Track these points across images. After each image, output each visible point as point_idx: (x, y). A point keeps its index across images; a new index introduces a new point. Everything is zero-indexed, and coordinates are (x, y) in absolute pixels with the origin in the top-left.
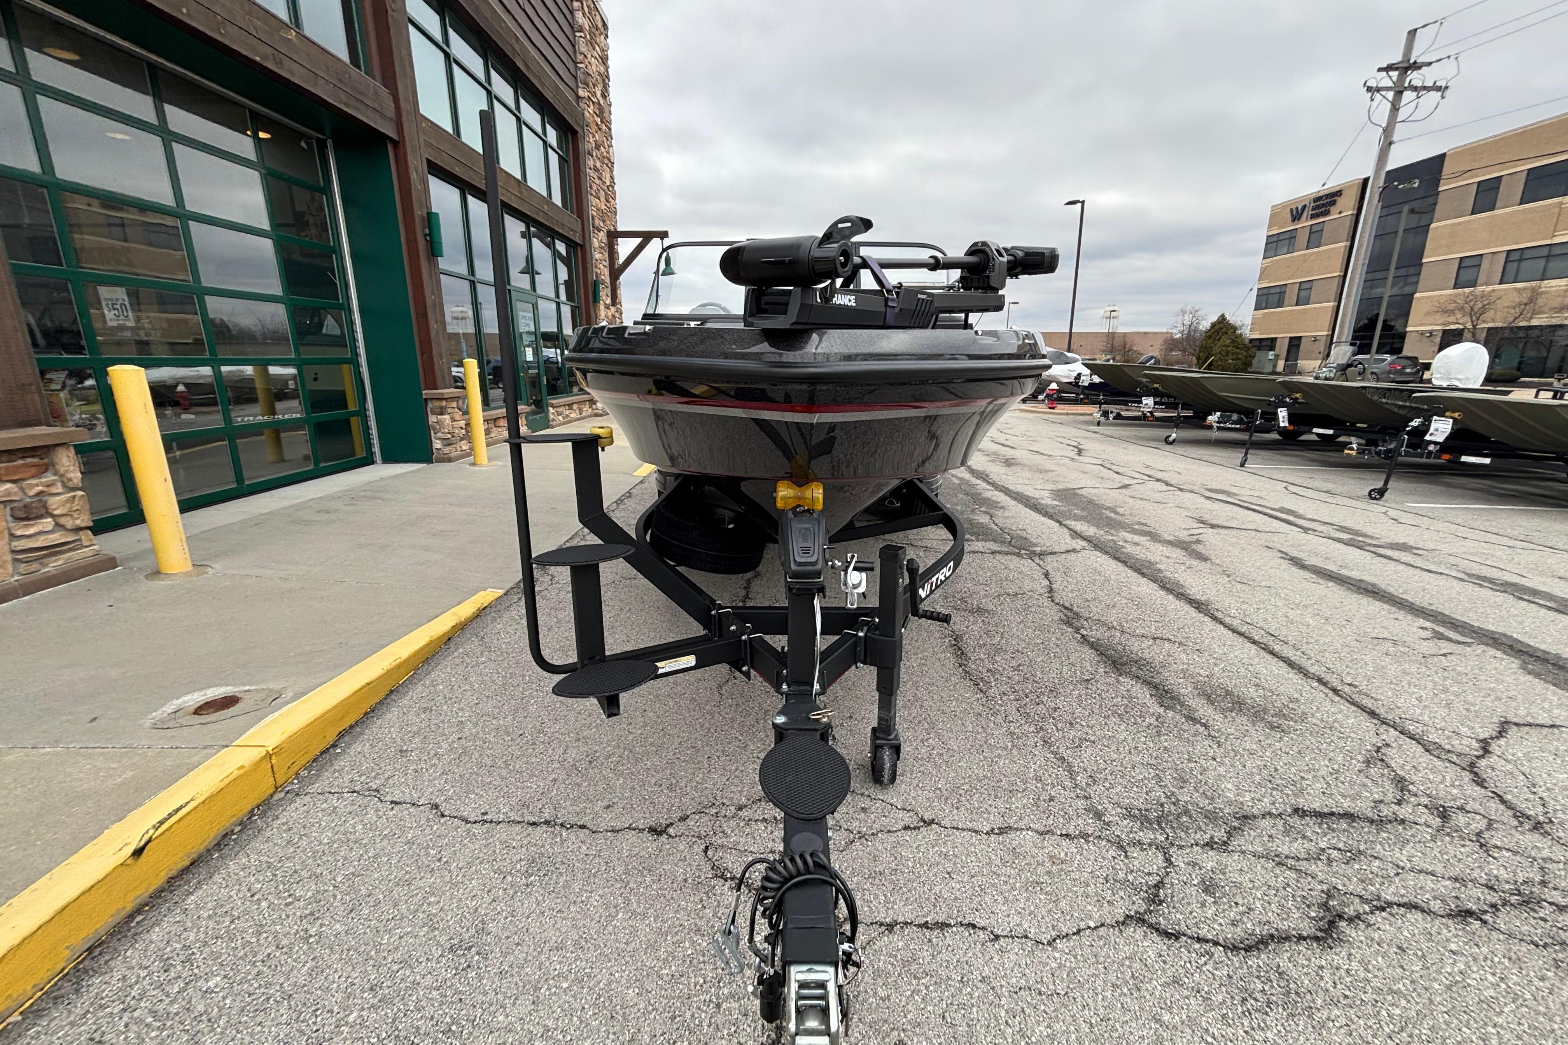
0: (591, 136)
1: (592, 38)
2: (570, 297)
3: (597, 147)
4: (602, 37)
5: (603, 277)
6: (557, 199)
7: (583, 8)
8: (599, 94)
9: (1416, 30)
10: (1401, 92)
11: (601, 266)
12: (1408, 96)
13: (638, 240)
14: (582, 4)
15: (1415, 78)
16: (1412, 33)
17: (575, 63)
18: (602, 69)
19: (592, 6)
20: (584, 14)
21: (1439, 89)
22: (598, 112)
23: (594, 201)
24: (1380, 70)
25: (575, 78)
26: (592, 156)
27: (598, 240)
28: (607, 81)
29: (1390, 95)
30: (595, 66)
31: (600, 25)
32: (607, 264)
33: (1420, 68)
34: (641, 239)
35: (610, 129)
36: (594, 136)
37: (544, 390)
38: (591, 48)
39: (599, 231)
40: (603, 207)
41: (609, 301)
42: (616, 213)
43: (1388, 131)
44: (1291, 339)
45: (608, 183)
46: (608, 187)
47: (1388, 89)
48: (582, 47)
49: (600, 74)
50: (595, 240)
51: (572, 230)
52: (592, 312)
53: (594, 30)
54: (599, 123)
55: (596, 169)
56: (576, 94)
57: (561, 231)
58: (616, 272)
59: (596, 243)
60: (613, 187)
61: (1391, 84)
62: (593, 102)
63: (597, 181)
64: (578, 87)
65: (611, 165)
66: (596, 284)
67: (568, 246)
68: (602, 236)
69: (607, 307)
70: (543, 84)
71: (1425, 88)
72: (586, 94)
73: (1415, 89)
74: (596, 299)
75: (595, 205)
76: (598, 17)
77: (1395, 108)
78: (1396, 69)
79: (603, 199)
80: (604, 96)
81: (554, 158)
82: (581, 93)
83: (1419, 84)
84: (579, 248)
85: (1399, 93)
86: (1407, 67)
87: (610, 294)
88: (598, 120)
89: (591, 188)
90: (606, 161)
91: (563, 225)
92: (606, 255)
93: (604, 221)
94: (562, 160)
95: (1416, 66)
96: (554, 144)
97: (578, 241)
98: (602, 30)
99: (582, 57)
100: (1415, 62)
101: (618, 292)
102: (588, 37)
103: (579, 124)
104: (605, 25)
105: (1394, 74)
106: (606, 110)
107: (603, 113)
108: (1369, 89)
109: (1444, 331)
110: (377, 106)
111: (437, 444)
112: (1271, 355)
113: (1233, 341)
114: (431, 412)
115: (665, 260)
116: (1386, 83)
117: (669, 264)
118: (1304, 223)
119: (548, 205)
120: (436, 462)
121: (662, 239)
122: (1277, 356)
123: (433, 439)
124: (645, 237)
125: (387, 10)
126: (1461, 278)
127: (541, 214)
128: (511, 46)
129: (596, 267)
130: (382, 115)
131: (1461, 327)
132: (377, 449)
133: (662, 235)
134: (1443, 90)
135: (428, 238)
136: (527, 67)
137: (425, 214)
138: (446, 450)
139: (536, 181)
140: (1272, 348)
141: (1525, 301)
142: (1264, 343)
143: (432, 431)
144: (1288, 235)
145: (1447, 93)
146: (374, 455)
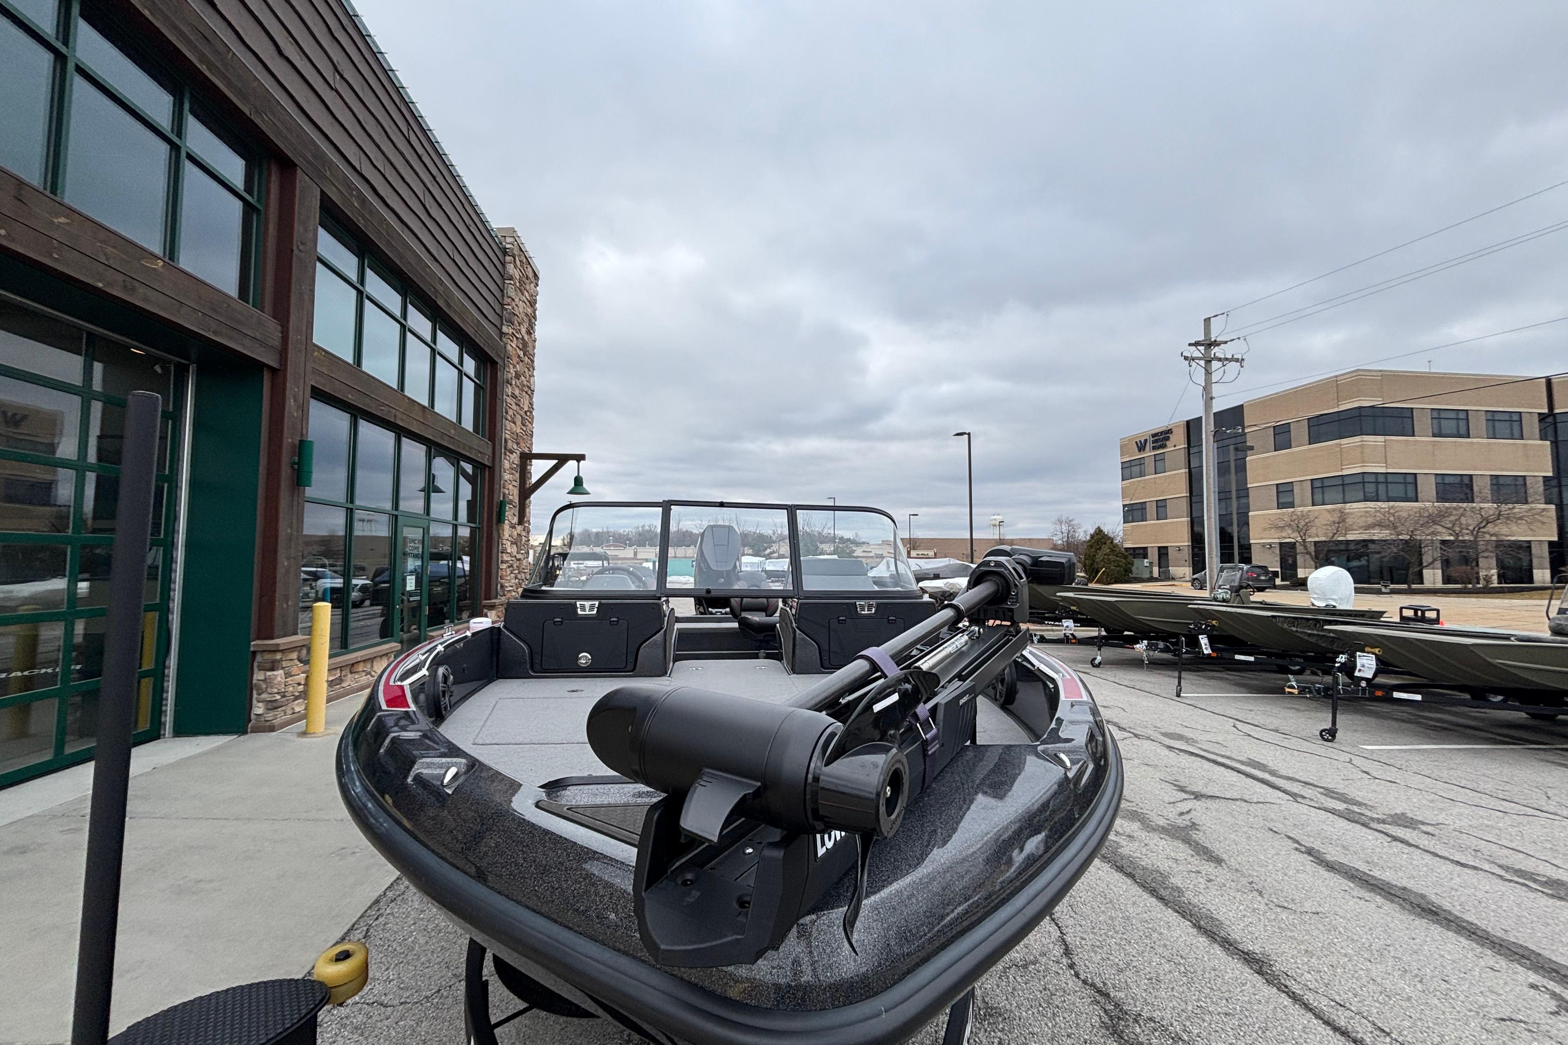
0: (511, 366)
1: (521, 285)
2: (471, 517)
3: (518, 376)
4: (532, 285)
5: (511, 497)
6: (468, 423)
7: (515, 262)
8: (523, 331)
9: (1209, 318)
10: (1210, 361)
11: (511, 487)
12: (1215, 365)
13: (555, 462)
14: (515, 259)
15: (1217, 351)
16: (1207, 321)
17: (502, 305)
18: (529, 311)
19: (525, 260)
20: (516, 266)
21: (1237, 360)
22: (521, 346)
23: (509, 425)
24: (1190, 345)
25: (501, 317)
26: (511, 385)
27: (510, 461)
28: (533, 320)
29: (1202, 363)
30: (521, 308)
31: (531, 275)
32: (517, 484)
33: (1219, 345)
34: (556, 461)
35: (533, 361)
36: (515, 367)
37: (424, 621)
38: (519, 293)
39: (511, 452)
40: (519, 431)
41: (515, 520)
42: (532, 436)
43: (1207, 389)
44: (1159, 548)
45: (526, 409)
46: (526, 412)
47: (1200, 359)
48: (511, 291)
49: (527, 315)
50: (506, 462)
51: (481, 453)
52: (495, 533)
53: (524, 279)
54: (522, 355)
55: (514, 396)
56: (500, 330)
57: (468, 454)
58: (526, 492)
59: (506, 464)
60: (531, 412)
61: (1201, 355)
62: (517, 338)
63: (514, 407)
64: (502, 324)
65: (530, 392)
66: (502, 505)
67: (475, 468)
68: (515, 458)
69: (513, 527)
70: (464, 320)
71: (1227, 359)
72: (511, 331)
73: (1220, 360)
74: (500, 519)
75: (509, 429)
76: (530, 269)
77: (1208, 373)
78: (1203, 345)
79: (519, 423)
80: (529, 333)
81: (469, 387)
82: (505, 329)
83: (1222, 356)
84: (487, 469)
85: (1208, 362)
86: (1210, 344)
87: (517, 514)
88: (521, 353)
89: (507, 413)
90: (526, 389)
91: (471, 448)
92: (518, 475)
93: (518, 444)
94: (478, 389)
95: (1216, 344)
96: (472, 373)
97: (487, 463)
98: (533, 279)
99: (509, 300)
100: (1215, 341)
101: (527, 510)
102: (518, 284)
103: (499, 356)
104: (536, 276)
105: (1202, 348)
106: (530, 344)
107: (527, 348)
108: (1186, 358)
109: (1281, 544)
110: (258, 336)
111: (258, 709)
112: (1146, 562)
113: (1112, 551)
114: (258, 667)
115: (578, 481)
116: (1197, 354)
117: (582, 485)
118: (1149, 453)
119: (455, 429)
120: (251, 732)
121: (578, 461)
122: (1151, 563)
123: (254, 702)
124: (562, 459)
125: (292, 250)
126: (1281, 501)
127: (446, 438)
128: (434, 287)
129: (504, 488)
130: (262, 343)
131: (1293, 541)
132: (168, 719)
133: (580, 458)
134: (1240, 361)
135: (296, 467)
136: (449, 306)
137: (297, 442)
138: (270, 716)
139: (445, 407)
140: (1145, 556)
141: (1337, 520)
142: (1137, 552)
143: (255, 692)
144: (1137, 462)
145: (1244, 364)
146: (162, 727)
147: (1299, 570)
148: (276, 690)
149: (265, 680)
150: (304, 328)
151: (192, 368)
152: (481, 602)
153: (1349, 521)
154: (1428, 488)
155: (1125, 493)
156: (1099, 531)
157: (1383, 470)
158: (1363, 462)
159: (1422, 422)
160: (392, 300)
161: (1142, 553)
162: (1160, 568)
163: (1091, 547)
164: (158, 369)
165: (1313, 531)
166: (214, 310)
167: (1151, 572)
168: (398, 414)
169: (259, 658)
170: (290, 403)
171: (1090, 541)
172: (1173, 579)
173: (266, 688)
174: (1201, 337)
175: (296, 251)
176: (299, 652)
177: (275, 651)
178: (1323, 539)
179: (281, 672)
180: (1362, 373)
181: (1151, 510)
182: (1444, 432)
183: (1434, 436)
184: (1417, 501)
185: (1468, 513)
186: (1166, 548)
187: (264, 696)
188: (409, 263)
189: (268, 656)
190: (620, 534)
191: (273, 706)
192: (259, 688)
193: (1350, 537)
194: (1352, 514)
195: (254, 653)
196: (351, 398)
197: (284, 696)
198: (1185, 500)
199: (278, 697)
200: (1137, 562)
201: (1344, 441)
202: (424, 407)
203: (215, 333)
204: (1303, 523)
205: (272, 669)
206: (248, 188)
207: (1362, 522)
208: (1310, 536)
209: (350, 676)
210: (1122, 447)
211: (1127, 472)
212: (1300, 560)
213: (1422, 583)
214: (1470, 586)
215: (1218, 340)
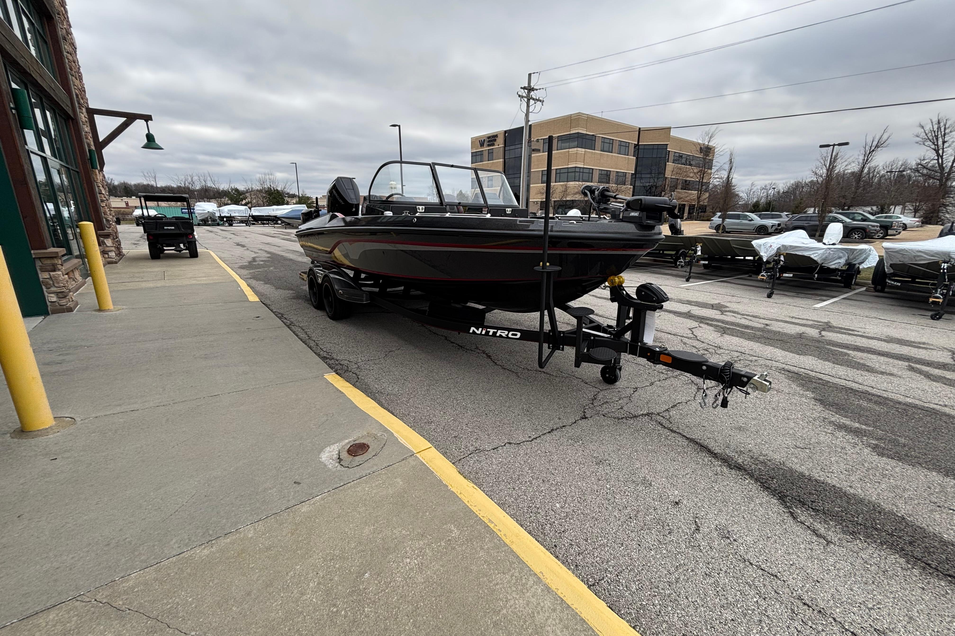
12: (531, 102)
15: (533, 94)
16: (530, 75)
21: (541, 101)
24: (521, 88)
29: (526, 99)
33: (533, 91)
43: (527, 115)
47: (525, 97)
58: (99, 144)
61: (525, 95)
71: (536, 100)
73: (534, 99)
77: (528, 106)
78: (527, 89)
83: (535, 97)
85: (529, 100)
95: (533, 89)
105: (526, 91)
108: (519, 96)
116: (524, 95)
118: (486, 148)
121: (146, 121)
126: (543, 180)
133: (147, 118)
141: (564, 190)
144: (479, 153)
145: (544, 103)
154: (596, 176)
157: (583, 166)
158: (576, 161)
159: (598, 144)
174: (527, 85)
178: (558, 199)
180: (580, 115)
182: (604, 149)
183: (601, 151)
184: (592, 182)
193: (568, 199)
194: (570, 187)
201: (570, 150)
207: (573, 191)
210: (472, 143)
211: (474, 158)
215: (535, 87)
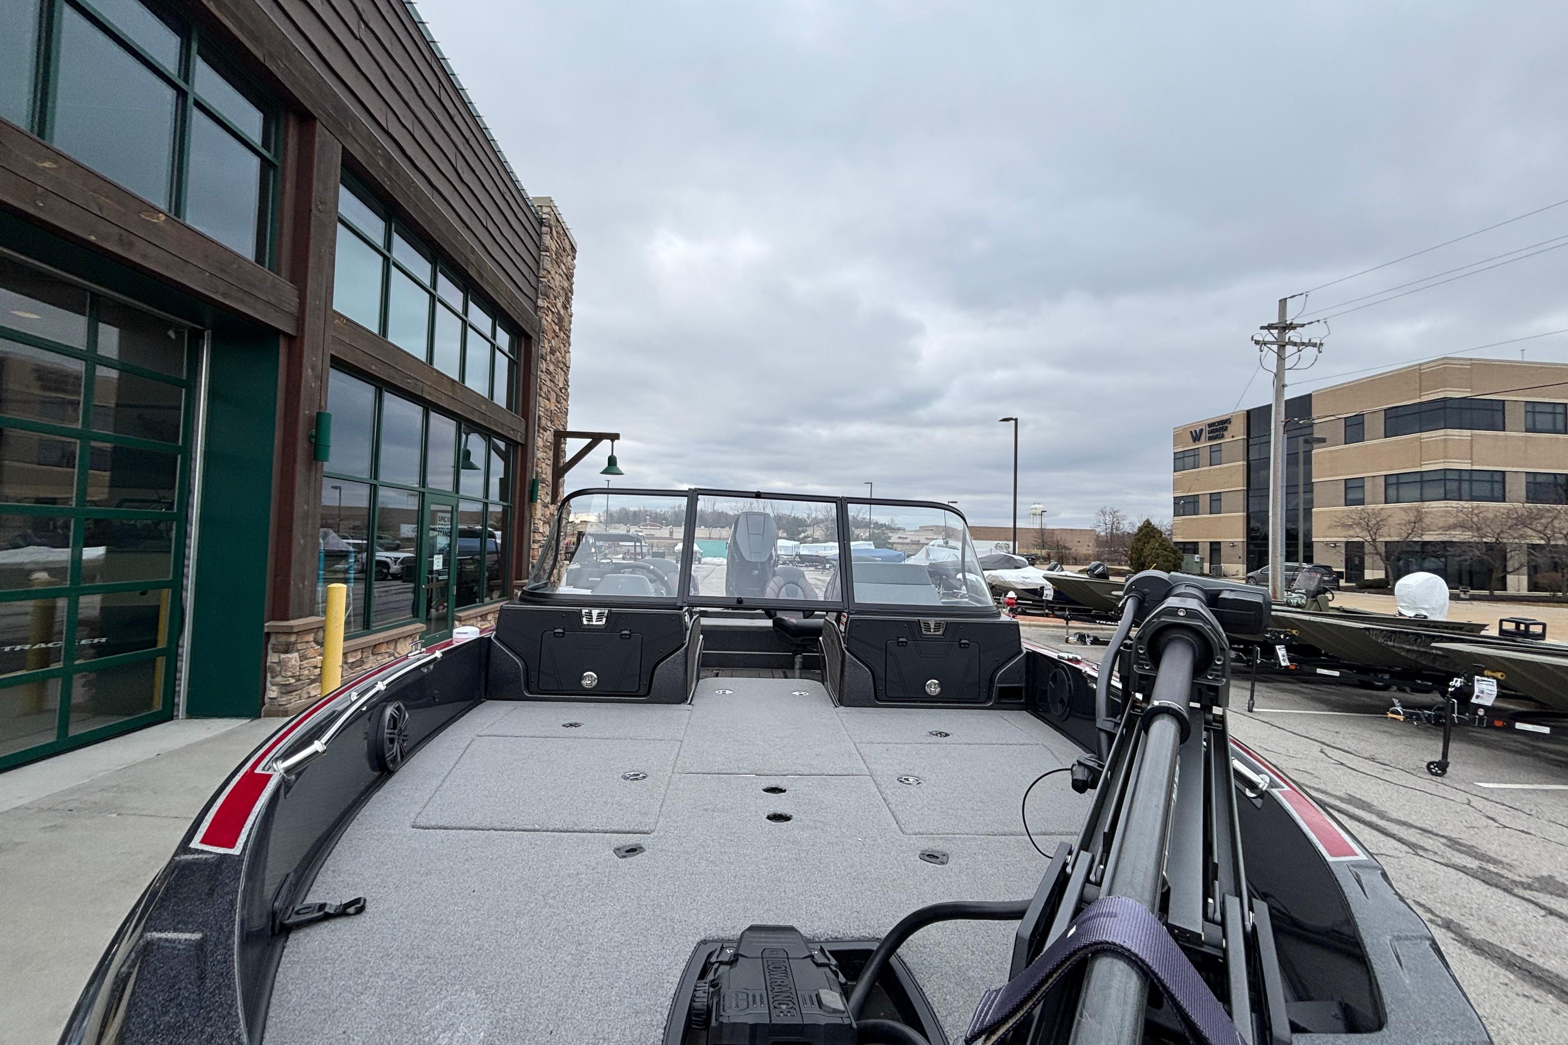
0: (546, 341)
1: (558, 258)
2: (503, 496)
3: (552, 352)
4: (569, 258)
5: (544, 476)
6: (501, 398)
7: (551, 232)
8: (559, 305)
9: (1286, 299)
10: (1284, 346)
11: (544, 465)
12: (1289, 349)
13: (589, 440)
14: (551, 230)
15: (1291, 335)
16: (1283, 302)
17: (537, 277)
18: (566, 284)
19: (561, 231)
20: (552, 238)
21: (1315, 345)
22: (556, 321)
23: (543, 402)
24: (1262, 328)
25: (536, 290)
26: (546, 360)
27: (543, 440)
28: (570, 295)
29: (1275, 347)
30: (557, 281)
31: (568, 247)
32: (550, 462)
33: (1294, 328)
34: (590, 440)
35: (568, 337)
36: (549, 342)
37: (452, 600)
38: (555, 265)
39: (545, 430)
40: (553, 408)
41: (548, 499)
42: (567, 414)
43: (1279, 377)
44: (1211, 543)
45: (561, 386)
46: (561, 389)
47: (1272, 343)
48: (547, 264)
49: (563, 288)
50: (539, 439)
51: (513, 430)
52: (527, 511)
53: (561, 251)
54: (557, 331)
55: (548, 372)
56: (535, 303)
57: (500, 431)
58: (560, 471)
59: (540, 442)
60: (566, 390)
61: (1274, 340)
62: (552, 312)
63: (548, 383)
64: (537, 298)
65: (566, 368)
66: (534, 484)
67: (507, 444)
68: (549, 436)
69: (546, 506)
70: (497, 292)
71: (1303, 344)
72: (546, 304)
73: (1295, 344)
74: (533, 498)
75: (543, 406)
76: (567, 241)
77: (1281, 358)
78: (1276, 328)
79: (553, 400)
80: (565, 308)
81: (502, 362)
82: (540, 303)
83: (1298, 341)
84: (520, 447)
85: (1282, 347)
86: (1285, 327)
87: (550, 493)
88: (557, 328)
89: (541, 389)
90: (561, 365)
91: (503, 424)
92: (551, 454)
93: (552, 421)
94: (512, 364)
95: (1292, 327)
96: (506, 348)
97: (519, 440)
98: (570, 252)
99: (545, 273)
100: (1291, 324)
101: (561, 490)
102: (554, 256)
103: (534, 330)
104: (573, 248)
105: (1275, 332)
106: (566, 319)
107: (563, 323)
108: (1257, 342)
109: (1347, 543)
110: (272, 299)
111: (272, 692)
112: (1197, 558)
113: (1161, 544)
114: (272, 649)
115: (612, 461)
116: (1269, 338)
117: (615, 464)
118: (1204, 444)
119: (486, 405)
120: (265, 716)
121: (613, 441)
122: (1202, 559)
123: (268, 684)
124: (596, 438)
125: (311, 210)
126: (1349, 497)
127: (477, 414)
128: (465, 256)
129: (537, 466)
130: (277, 309)
131: (1361, 540)
132: (182, 700)
133: (614, 437)
134: (1319, 346)
135: (313, 440)
136: (481, 276)
137: (315, 414)
138: (284, 700)
139: (477, 383)
140: (1196, 552)
141: (1413, 519)
142: (1188, 546)
143: (269, 675)
144: (1192, 453)
145: (1323, 349)
146: (175, 708)
147: (1366, 571)
148: (290, 674)
149: (279, 663)
150: (323, 294)
151: (207, 334)
152: (512, 583)
153: (1427, 521)
154: (1517, 487)
155: (1176, 485)
156: (1148, 524)
157: (1468, 467)
158: (1446, 457)
159: (1515, 416)
160: (422, 268)
161: (1193, 548)
162: (1211, 564)
163: (1139, 540)
164: (172, 334)
165: (1384, 530)
166: (223, 271)
167: (1202, 568)
168: (426, 388)
169: (273, 640)
170: (308, 373)
171: (1138, 534)
172: (1225, 576)
173: (280, 671)
174: (1275, 320)
175: (314, 211)
176: (316, 633)
177: (290, 633)
178: (1396, 539)
179: (296, 655)
180: (1449, 361)
181: (1204, 503)
182: (1538, 426)
183: (1527, 431)
184: (1504, 501)
185: (1562, 516)
186: (1219, 543)
187: (278, 679)
188: (440, 230)
189: (283, 639)
190: (656, 514)
191: (287, 689)
192: (273, 671)
193: (1426, 538)
194: (1431, 513)
195: (268, 634)
196: (374, 369)
197: (299, 680)
198: (1241, 493)
199: (292, 681)
200: (1186, 557)
201: (1425, 435)
202: (453, 381)
203: (224, 295)
204: (1374, 522)
205: (286, 652)
206: (266, 143)
207: (1441, 522)
208: (1381, 536)
209: (371, 658)
210: (1176, 436)
211: (1179, 463)
212: (1368, 560)
213: (1505, 589)
214: (1560, 594)
215: (1295, 322)
